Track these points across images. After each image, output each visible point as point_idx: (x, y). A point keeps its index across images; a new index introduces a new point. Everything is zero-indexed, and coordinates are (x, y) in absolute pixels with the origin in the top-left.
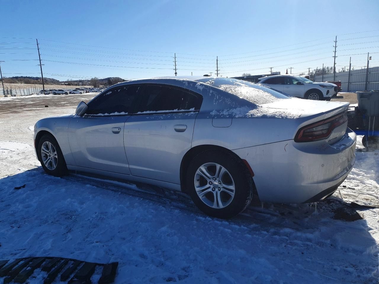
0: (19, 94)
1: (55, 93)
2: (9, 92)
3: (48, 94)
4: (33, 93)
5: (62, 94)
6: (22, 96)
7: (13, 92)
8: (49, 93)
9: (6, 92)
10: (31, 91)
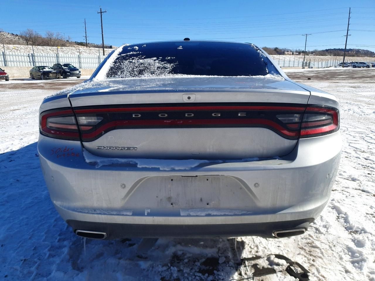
0: (316, 66)
1: (355, 66)
2: (308, 64)
3: (347, 67)
4: (331, 65)
5: (363, 67)
6: (319, 68)
7: (311, 64)
8: (349, 66)
9: (304, 64)
10: (329, 63)
